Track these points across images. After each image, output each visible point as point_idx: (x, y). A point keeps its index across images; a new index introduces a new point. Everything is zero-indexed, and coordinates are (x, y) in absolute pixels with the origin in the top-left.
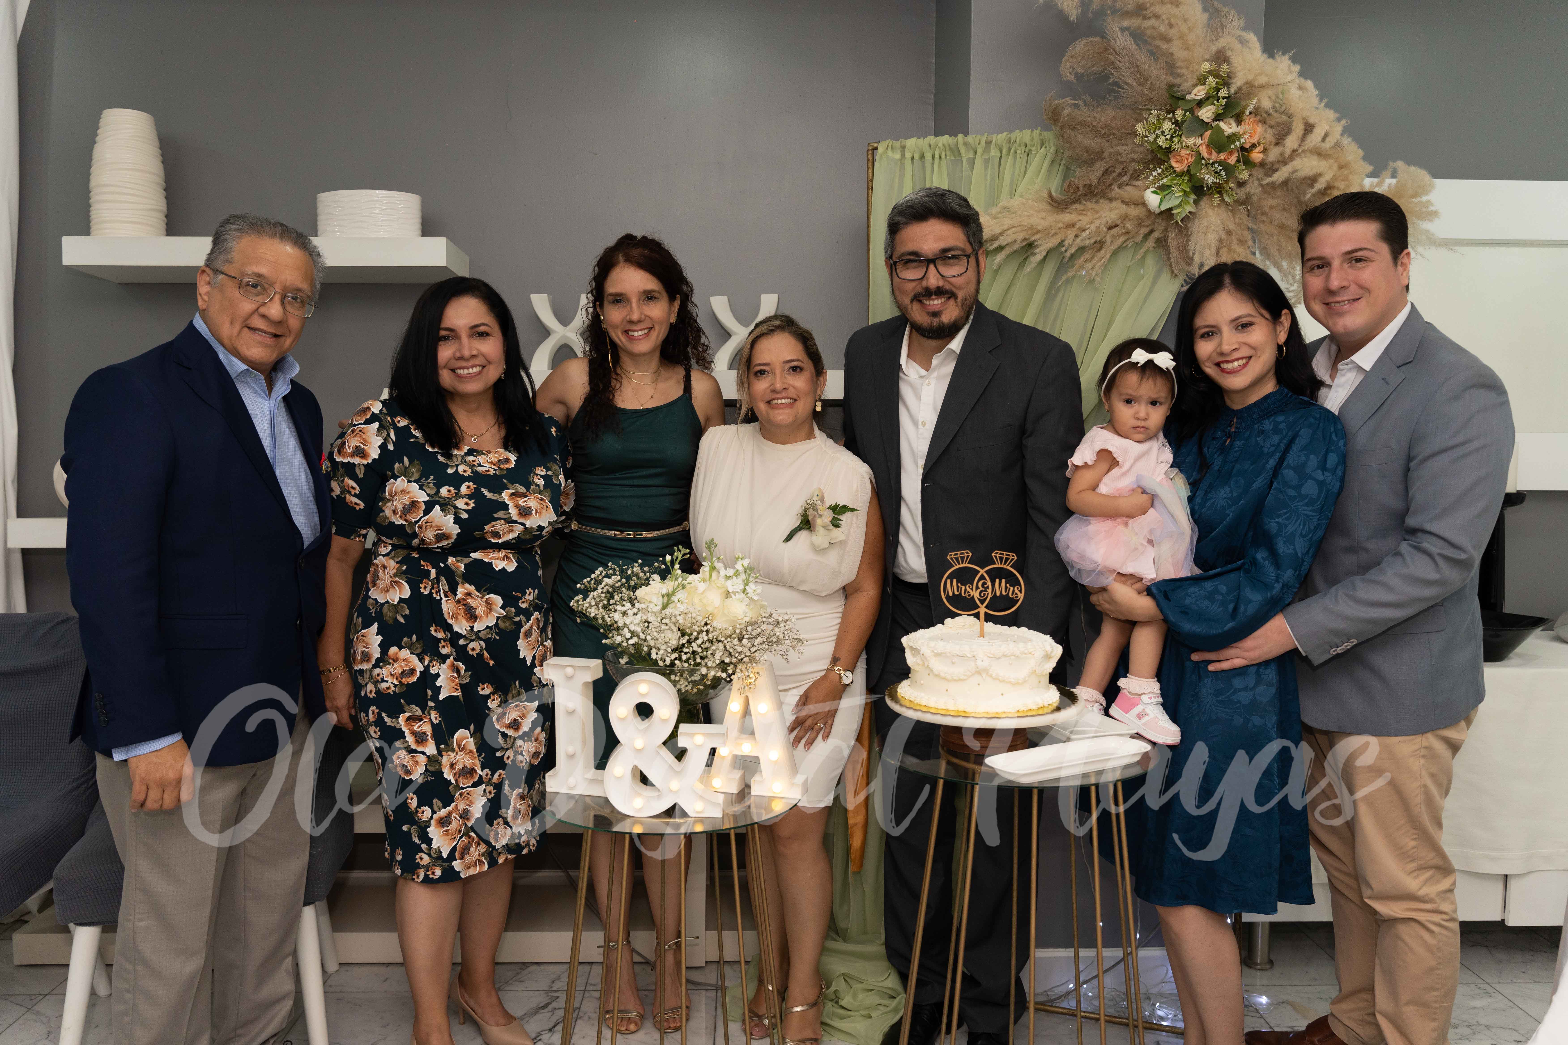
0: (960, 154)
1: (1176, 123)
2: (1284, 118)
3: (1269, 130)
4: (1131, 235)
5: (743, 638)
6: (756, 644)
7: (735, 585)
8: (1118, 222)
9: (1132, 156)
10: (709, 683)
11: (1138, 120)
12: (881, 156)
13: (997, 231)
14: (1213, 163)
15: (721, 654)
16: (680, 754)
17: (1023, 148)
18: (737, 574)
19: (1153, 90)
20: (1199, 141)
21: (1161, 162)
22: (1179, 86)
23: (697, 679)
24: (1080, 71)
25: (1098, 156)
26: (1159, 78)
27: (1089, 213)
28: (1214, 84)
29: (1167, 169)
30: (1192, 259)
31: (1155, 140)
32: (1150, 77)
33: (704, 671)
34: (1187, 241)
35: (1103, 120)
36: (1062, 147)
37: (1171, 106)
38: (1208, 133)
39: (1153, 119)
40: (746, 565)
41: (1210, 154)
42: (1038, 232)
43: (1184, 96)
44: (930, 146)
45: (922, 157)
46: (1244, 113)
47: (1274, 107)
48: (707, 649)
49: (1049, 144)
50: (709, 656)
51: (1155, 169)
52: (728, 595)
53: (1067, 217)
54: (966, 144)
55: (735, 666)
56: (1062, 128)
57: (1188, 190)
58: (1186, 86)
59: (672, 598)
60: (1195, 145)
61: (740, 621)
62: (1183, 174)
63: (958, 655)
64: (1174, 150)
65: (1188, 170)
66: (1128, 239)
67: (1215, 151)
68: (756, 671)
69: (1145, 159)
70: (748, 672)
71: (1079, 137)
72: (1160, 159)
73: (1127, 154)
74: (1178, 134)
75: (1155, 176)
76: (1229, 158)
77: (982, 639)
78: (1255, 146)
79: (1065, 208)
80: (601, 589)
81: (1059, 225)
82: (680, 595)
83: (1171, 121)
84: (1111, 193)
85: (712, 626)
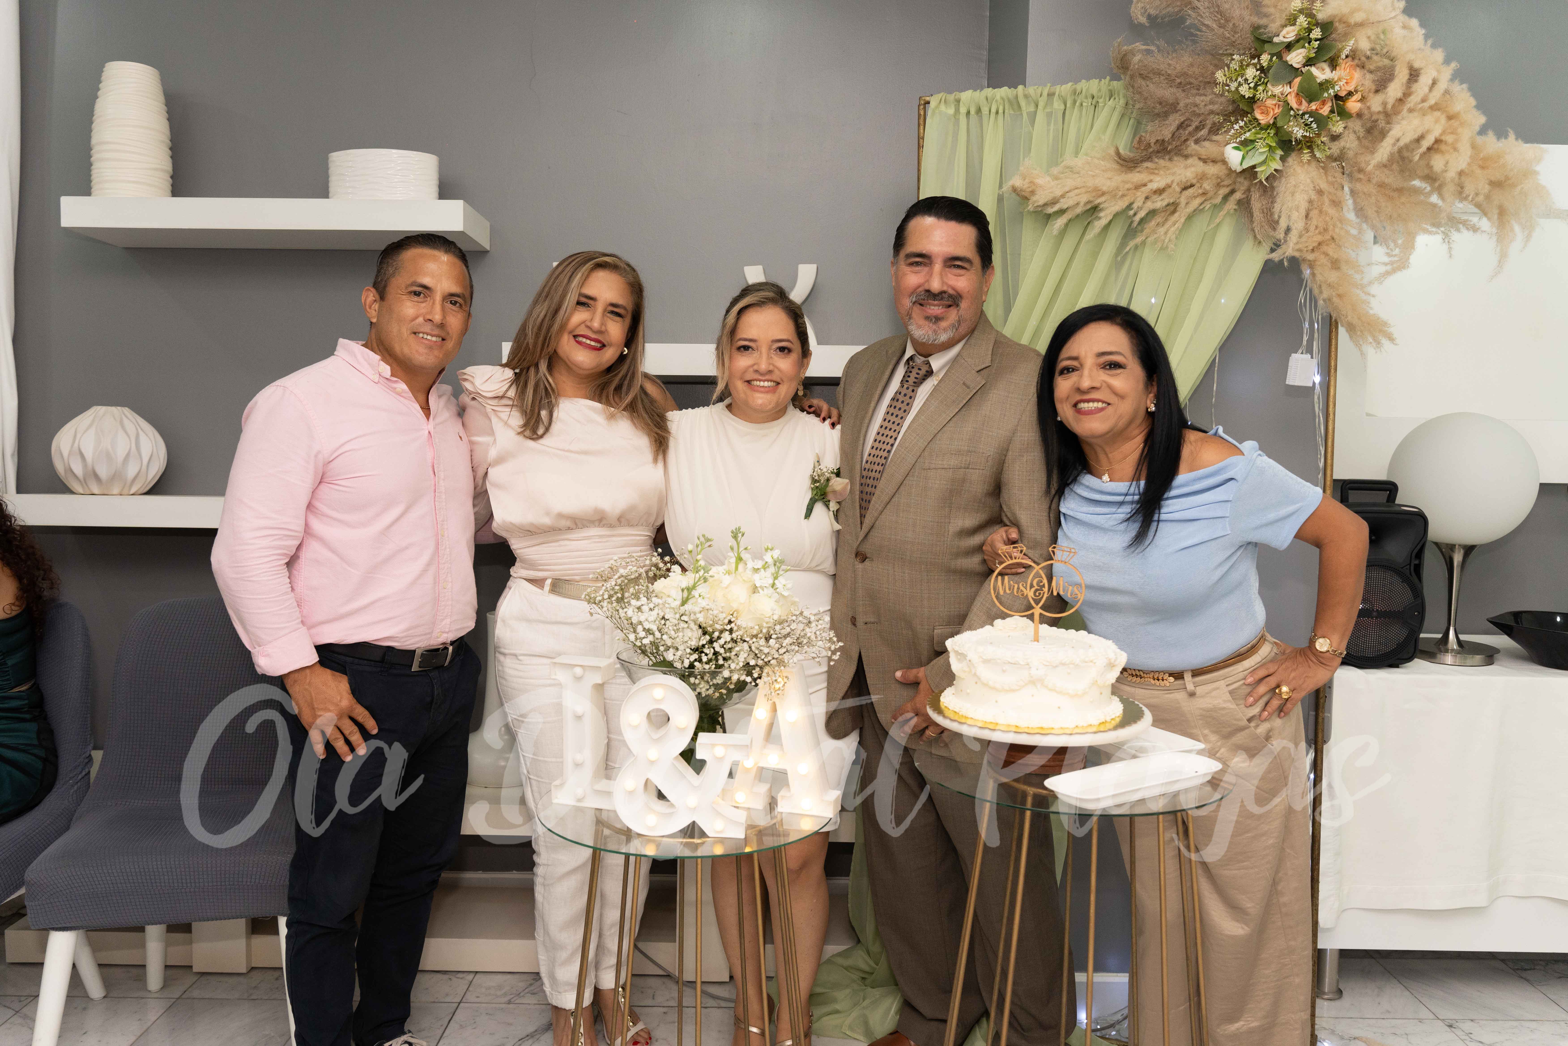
0: (1019, 107)
1: (1262, 69)
2: (1386, 62)
3: (1368, 76)
4: (1209, 196)
5: (771, 638)
6: (784, 645)
7: (764, 579)
8: (1194, 181)
9: (1211, 107)
10: (732, 687)
11: (1218, 67)
12: (934, 110)
13: (1058, 193)
14: (1303, 114)
15: (746, 655)
16: (699, 766)
17: (1090, 100)
18: (765, 567)
19: (1235, 33)
20: (1287, 89)
21: (1244, 114)
22: (1266, 26)
23: (720, 682)
24: (1153, 12)
25: (1172, 107)
26: (1242, 19)
27: (1162, 172)
28: (1305, 25)
29: (1250, 121)
30: (1277, 222)
31: (1237, 89)
32: (1233, 17)
33: (726, 673)
34: (1272, 202)
35: (1178, 67)
36: (1132, 98)
37: (1256, 50)
38: (1298, 80)
39: (1234, 65)
40: (775, 557)
41: (1300, 104)
42: (1103, 194)
43: (1271, 38)
44: (987, 99)
45: (979, 111)
46: (1339, 56)
47: (1373, 49)
48: (730, 649)
49: (1119, 95)
50: (733, 657)
51: (1237, 122)
52: (755, 589)
53: (1136, 177)
54: (1026, 96)
55: (761, 668)
56: (1132, 76)
57: (1274, 144)
58: (1273, 27)
59: (693, 593)
60: (1282, 94)
61: (767, 620)
62: (1269, 126)
63: (1009, 663)
64: (1258, 100)
65: (1274, 123)
66: (1205, 200)
67: (1305, 100)
68: (785, 675)
69: (1226, 111)
70: (775, 676)
71: (1152, 87)
72: (1243, 110)
73: (1205, 105)
74: (1263, 82)
75: (1237, 130)
76: (1321, 109)
77: (1036, 643)
78: (1352, 93)
79: (1135, 167)
80: (614, 580)
81: (1127, 186)
82: (701, 589)
83: (1256, 67)
84: (1186, 149)
85: (736, 624)
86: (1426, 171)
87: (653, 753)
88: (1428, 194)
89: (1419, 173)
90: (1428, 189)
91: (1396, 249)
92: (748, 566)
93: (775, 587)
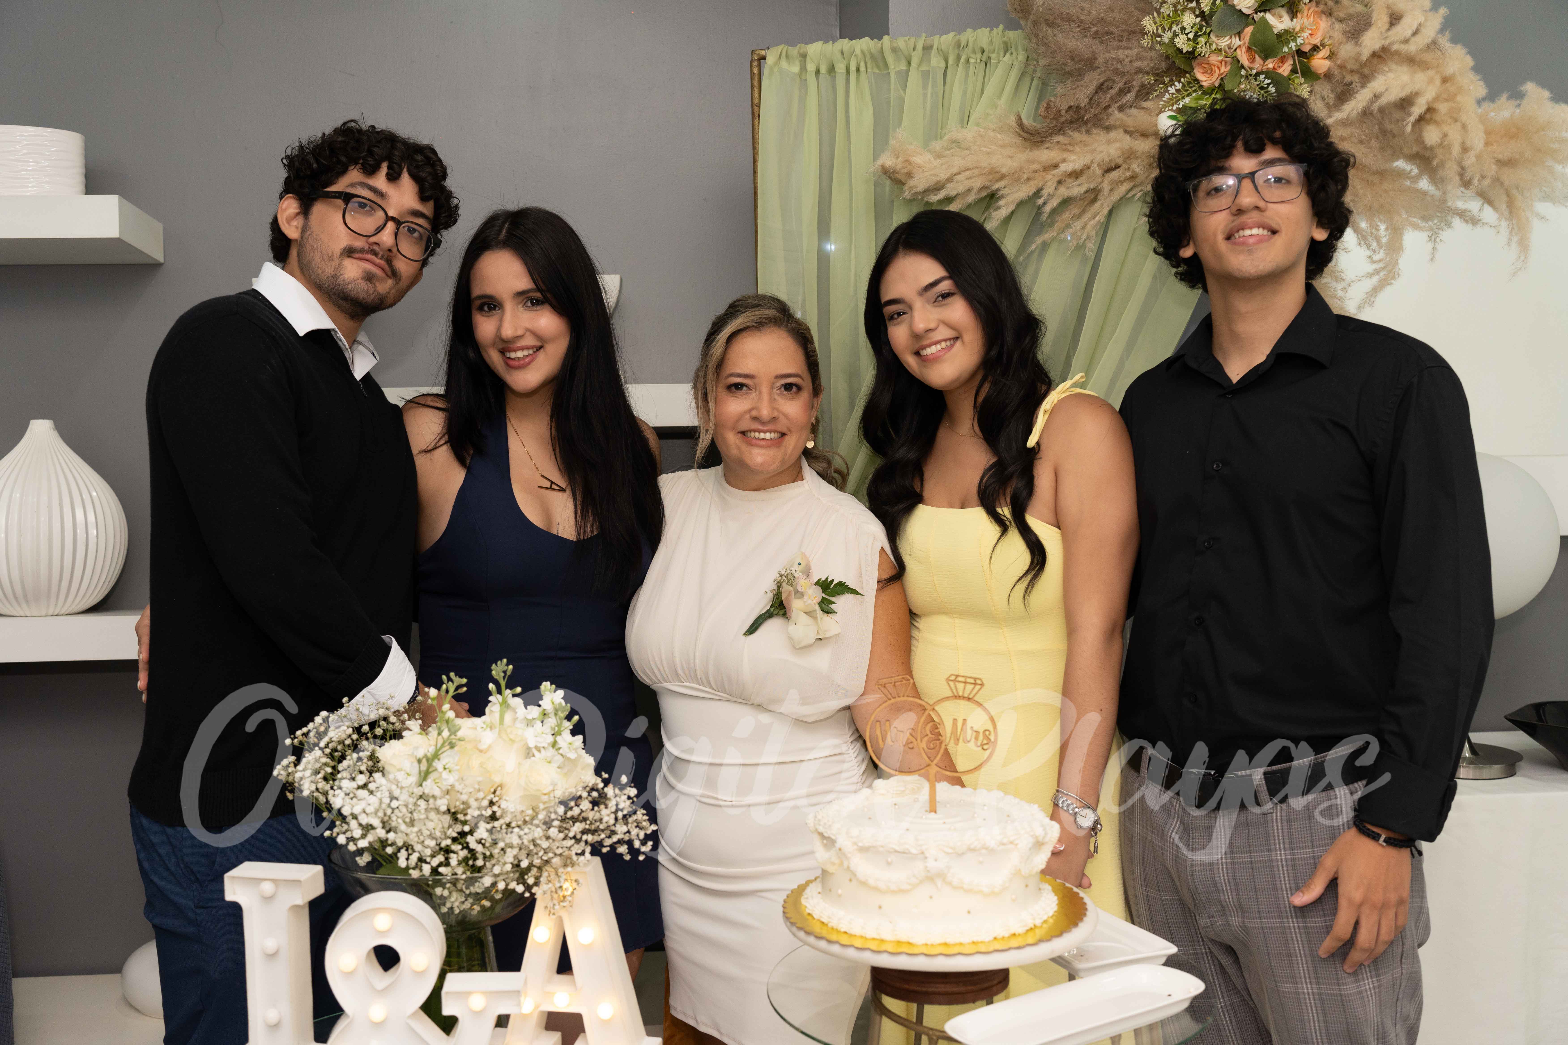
0: (886, 64)
1: (1202, 15)
2: (1363, 9)
3: (1337, 26)
4: (1138, 181)
7: (542, 734)
8: (1120, 161)
9: (1138, 64)
10: (498, 896)
11: (1145, 13)
12: (771, 68)
13: (943, 176)
14: (1258, 74)
15: (515, 851)
16: (448, 1025)
17: (979, 55)
18: (545, 715)
20: (1236, 42)
21: (1180, 73)
23: (479, 891)
25: (1088, 64)
27: (1077, 149)
29: (1189, 83)
31: (1172, 41)
33: (487, 881)
35: (1094, 11)
36: (1035, 51)
38: (1249, 30)
39: (1167, 10)
41: (1253, 61)
42: (1003, 177)
44: (843, 53)
45: (832, 69)
48: (491, 846)
49: (1017, 48)
50: (496, 856)
51: (1172, 84)
52: (527, 751)
53: (1046, 155)
54: (894, 50)
55: (540, 869)
56: (1035, 23)
59: (434, 764)
60: (1229, 48)
61: (546, 799)
62: (1213, 90)
63: (896, 851)
64: (1200, 55)
65: (1220, 85)
66: (1134, 186)
67: (1260, 56)
68: (574, 878)
69: (1157, 69)
70: (559, 881)
71: (1061, 37)
72: (1179, 68)
73: (1131, 61)
74: (1205, 32)
75: (1173, 94)
76: (1280, 67)
77: (933, 814)
78: (1318, 47)
79: (1042, 142)
80: (321, 749)
81: (1033, 167)
82: (447, 758)
83: (1194, 13)
84: (1108, 118)
85: (499, 807)
86: (1416, 149)
87: (378, 1011)
88: (1416, 179)
89: (1406, 151)
90: (1416, 171)
91: (1382, 252)
92: (518, 715)
93: (557, 747)
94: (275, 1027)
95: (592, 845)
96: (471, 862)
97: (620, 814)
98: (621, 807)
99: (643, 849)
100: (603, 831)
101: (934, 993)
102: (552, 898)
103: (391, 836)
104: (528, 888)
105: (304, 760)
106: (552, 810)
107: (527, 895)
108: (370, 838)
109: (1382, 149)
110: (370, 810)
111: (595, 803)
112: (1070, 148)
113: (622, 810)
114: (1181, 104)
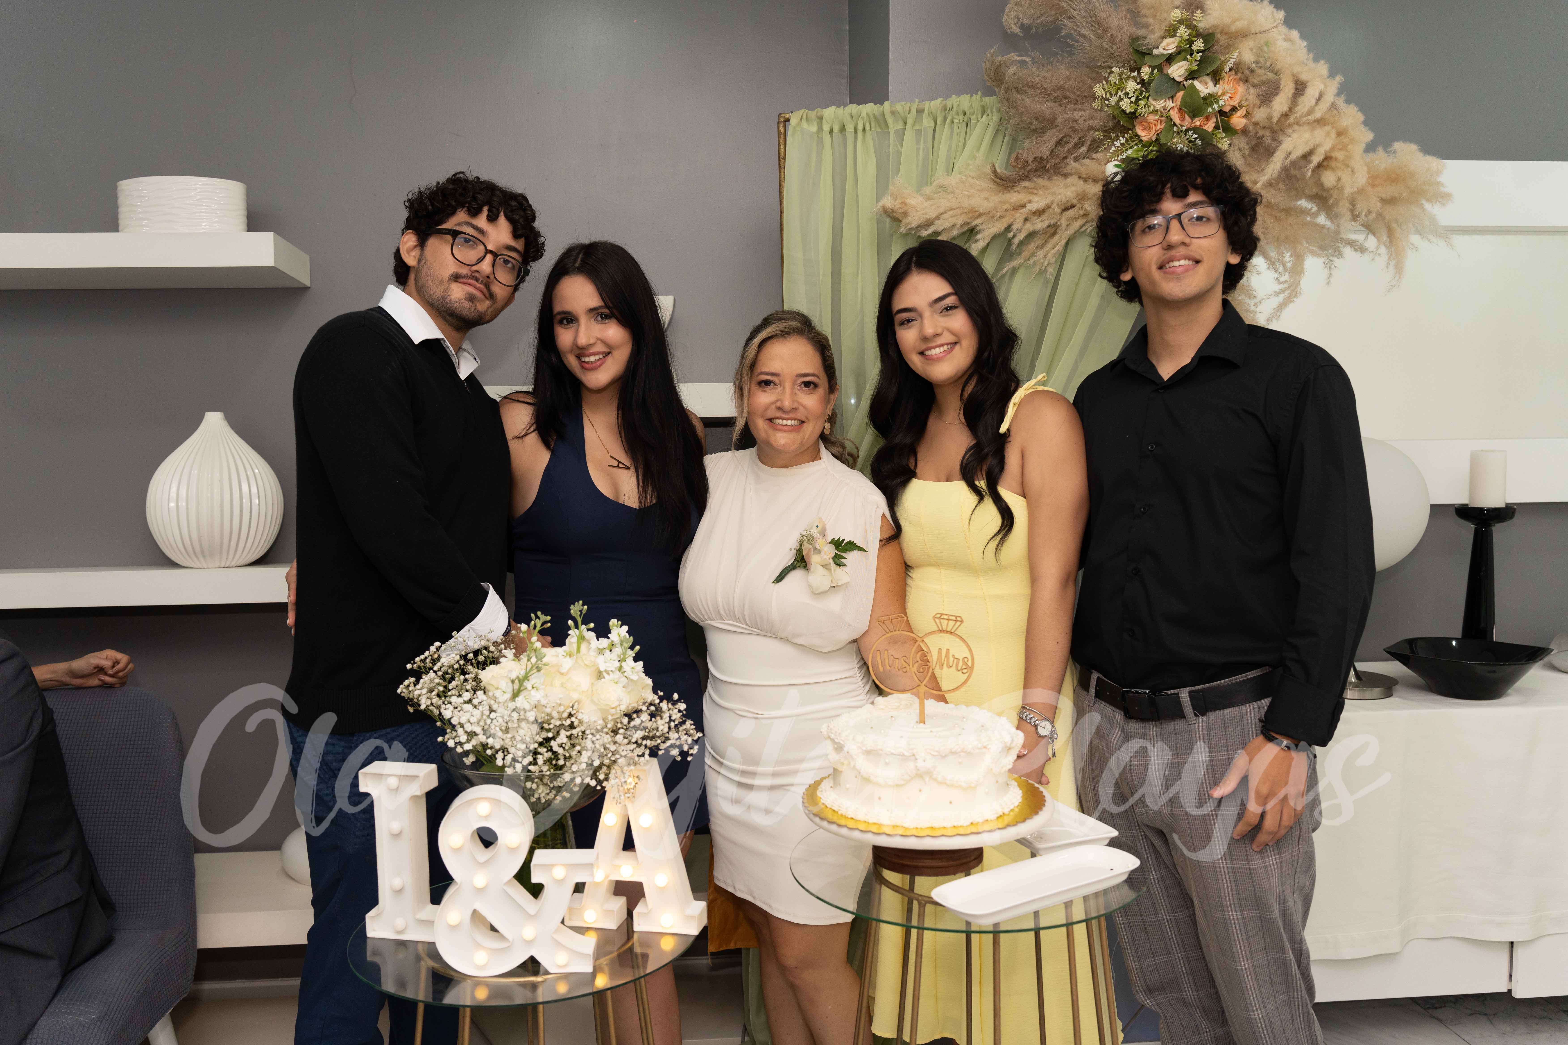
0: (887, 126)
1: (1142, 82)
2: (1270, 75)
3: (1252, 90)
4: (1088, 218)
5: (617, 732)
7: (609, 661)
8: (1075, 202)
9: (1090, 122)
10: (576, 789)
11: (1096, 81)
12: (794, 128)
13: (932, 214)
14: (1187, 131)
15: (589, 753)
16: (536, 890)
17: (961, 117)
18: (611, 646)
19: (1114, 44)
20: (1170, 104)
21: (1124, 130)
22: (1145, 38)
23: (561, 785)
24: (1026, 21)
25: (1049, 123)
26: (1120, 29)
27: (1041, 192)
28: (1186, 36)
29: (1131, 138)
31: (1117, 103)
32: (1110, 28)
33: (567, 777)
35: (1055, 80)
36: (1007, 113)
37: (1135, 62)
38: (1180, 94)
41: (1184, 119)
42: (980, 215)
43: (1151, 50)
44: (852, 116)
45: (843, 129)
46: (1222, 70)
47: (1256, 62)
48: (572, 747)
49: (992, 111)
50: (574, 757)
51: (1117, 139)
52: (599, 674)
53: (1015, 197)
54: (893, 113)
55: (609, 767)
56: (1007, 90)
58: (1152, 38)
59: (525, 684)
60: (1164, 109)
61: (613, 711)
62: (1151, 143)
63: (892, 754)
64: (1140, 115)
65: (1157, 139)
66: (1086, 222)
67: (1189, 116)
68: (636, 775)
69: (1105, 127)
70: (624, 777)
71: (1028, 102)
72: (1124, 126)
73: (1084, 121)
74: (1145, 96)
75: (1118, 147)
76: (1205, 124)
77: (922, 724)
78: (1236, 108)
79: (1012, 186)
80: (435, 672)
81: (1005, 207)
82: (535, 679)
83: (1136, 81)
84: (1066, 167)
85: (576, 718)
86: (1315, 190)
87: (480, 880)
88: (1315, 215)
89: (1307, 192)
90: (1315, 209)
91: (1287, 274)
92: (591, 646)
93: (622, 671)
94: (399, 892)
95: (650, 749)
96: (554, 762)
97: (672, 724)
98: (673, 718)
99: (691, 752)
100: (659, 737)
101: (923, 867)
102: (619, 791)
103: (490, 741)
104: (600, 782)
105: (422, 681)
106: (618, 721)
107: (599, 788)
108: (474, 742)
109: (1288, 191)
110: (473, 720)
111: (652, 715)
112: (1035, 191)
113: (674, 721)
114: (1125, 155)
